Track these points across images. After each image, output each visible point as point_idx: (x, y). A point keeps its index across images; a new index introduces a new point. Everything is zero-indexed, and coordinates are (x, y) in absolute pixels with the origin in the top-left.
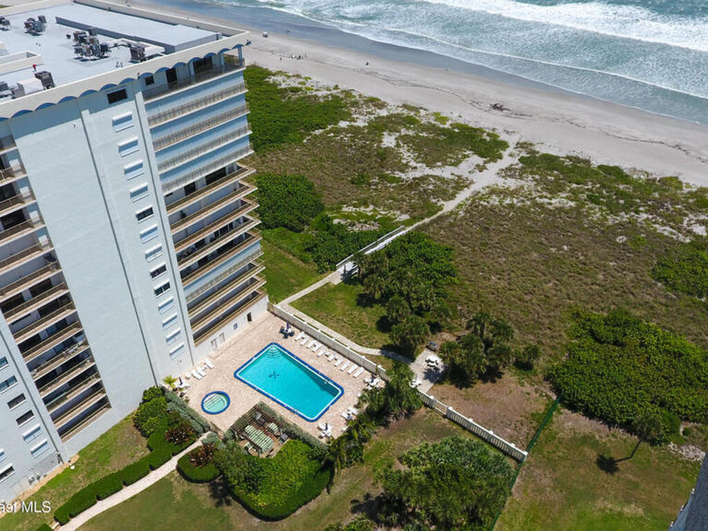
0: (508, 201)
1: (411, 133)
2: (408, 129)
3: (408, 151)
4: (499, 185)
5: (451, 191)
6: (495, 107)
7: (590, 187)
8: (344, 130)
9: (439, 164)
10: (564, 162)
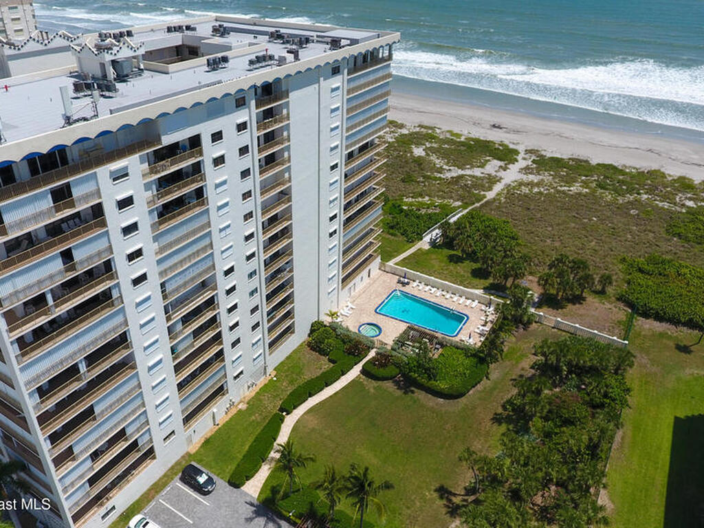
0: (536, 190)
1: (435, 145)
2: (431, 142)
3: (438, 158)
4: (524, 179)
5: (487, 185)
6: (494, 126)
7: (596, 178)
9: (468, 166)
10: (568, 162)
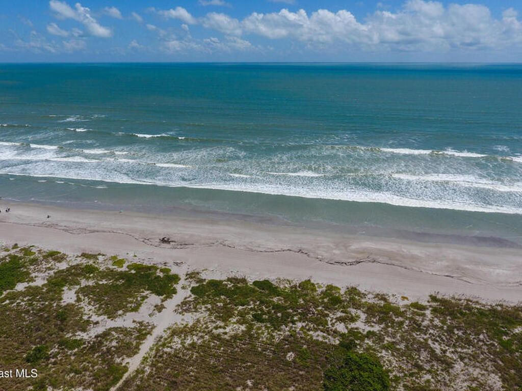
0: (188, 341)
1: (91, 283)
2: (88, 278)
3: (89, 303)
4: (179, 324)
5: (134, 343)
6: (164, 241)
7: (252, 306)
8: (22, 294)
9: (120, 312)
10: (227, 286)
